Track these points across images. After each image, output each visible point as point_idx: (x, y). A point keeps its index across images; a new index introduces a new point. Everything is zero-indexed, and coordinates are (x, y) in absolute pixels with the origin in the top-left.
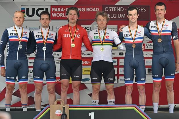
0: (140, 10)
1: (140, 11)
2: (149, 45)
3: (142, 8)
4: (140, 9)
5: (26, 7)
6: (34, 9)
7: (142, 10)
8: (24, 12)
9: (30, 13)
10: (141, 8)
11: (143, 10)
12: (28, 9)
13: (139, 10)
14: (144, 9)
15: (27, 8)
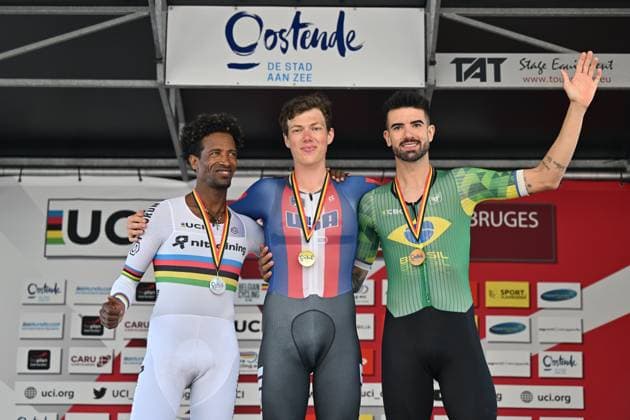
0: (515, 220)
1: (515, 225)
2: (555, 362)
3: (525, 213)
4: (516, 217)
5: (65, 208)
6: (96, 215)
7: (523, 223)
8: (58, 227)
9: (84, 230)
10: (520, 214)
11: (529, 222)
12: (73, 215)
13: (512, 223)
14: (533, 216)
15: (72, 209)
